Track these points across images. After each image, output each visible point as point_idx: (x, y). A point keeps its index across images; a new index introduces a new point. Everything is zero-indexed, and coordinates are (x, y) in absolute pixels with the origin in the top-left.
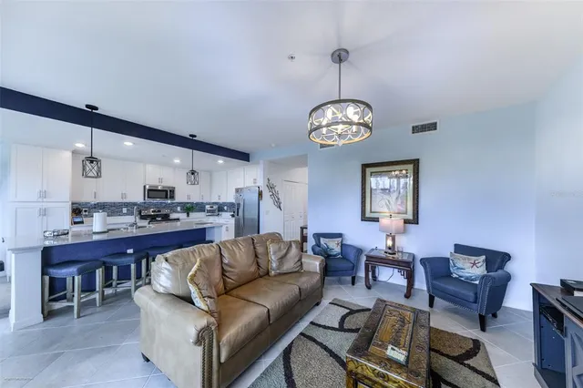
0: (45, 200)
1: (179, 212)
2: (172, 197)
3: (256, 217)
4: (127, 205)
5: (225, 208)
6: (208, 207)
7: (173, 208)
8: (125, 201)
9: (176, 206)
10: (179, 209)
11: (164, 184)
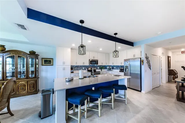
0: (64, 65)
1: (98, 69)
2: (97, 64)
3: (139, 73)
4: (84, 66)
5: (115, 68)
6: (108, 67)
7: (97, 67)
8: (84, 65)
9: (98, 67)
10: (98, 68)
11: (95, 59)
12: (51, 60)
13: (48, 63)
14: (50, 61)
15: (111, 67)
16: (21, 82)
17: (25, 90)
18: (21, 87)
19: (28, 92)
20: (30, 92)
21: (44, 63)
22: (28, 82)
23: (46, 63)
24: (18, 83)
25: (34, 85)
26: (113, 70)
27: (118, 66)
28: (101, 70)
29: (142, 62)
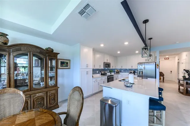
0: (88, 68)
4: (98, 70)
6: (116, 71)
8: (100, 68)
11: (108, 62)
12: (68, 61)
13: (65, 65)
14: (67, 63)
15: (119, 70)
16: (38, 94)
17: (44, 105)
18: (39, 102)
19: (47, 107)
20: (50, 108)
21: (61, 66)
22: (47, 93)
23: (62, 66)
24: (34, 97)
25: (55, 96)
26: (121, 73)
27: (126, 69)
28: (111, 74)
29: (157, 66)
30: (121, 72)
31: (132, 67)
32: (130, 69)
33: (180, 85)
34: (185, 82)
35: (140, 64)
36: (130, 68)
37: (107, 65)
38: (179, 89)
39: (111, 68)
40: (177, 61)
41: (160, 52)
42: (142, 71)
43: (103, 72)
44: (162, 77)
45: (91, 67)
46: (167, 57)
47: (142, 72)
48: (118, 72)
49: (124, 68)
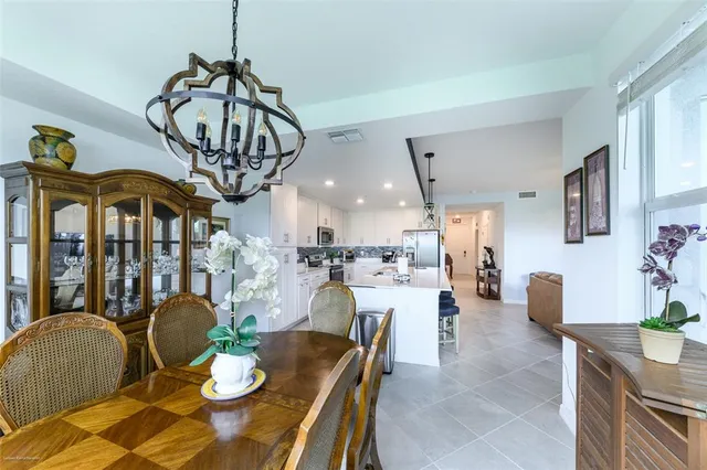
0: (287, 244)
2: (333, 240)
11: (328, 226)
12: (224, 224)
15: (353, 252)
26: (358, 259)
27: (374, 249)
28: (332, 262)
29: (441, 238)
30: (359, 255)
31: (389, 241)
32: (382, 248)
33: (480, 279)
34: (487, 271)
35: (408, 232)
36: (385, 244)
37: (326, 235)
38: (478, 289)
39: (335, 244)
40: (474, 228)
41: (447, 207)
42: (412, 251)
43: (312, 258)
44: (448, 267)
45: (294, 242)
46: (458, 217)
47: (413, 254)
48: (352, 257)
49: (368, 243)
